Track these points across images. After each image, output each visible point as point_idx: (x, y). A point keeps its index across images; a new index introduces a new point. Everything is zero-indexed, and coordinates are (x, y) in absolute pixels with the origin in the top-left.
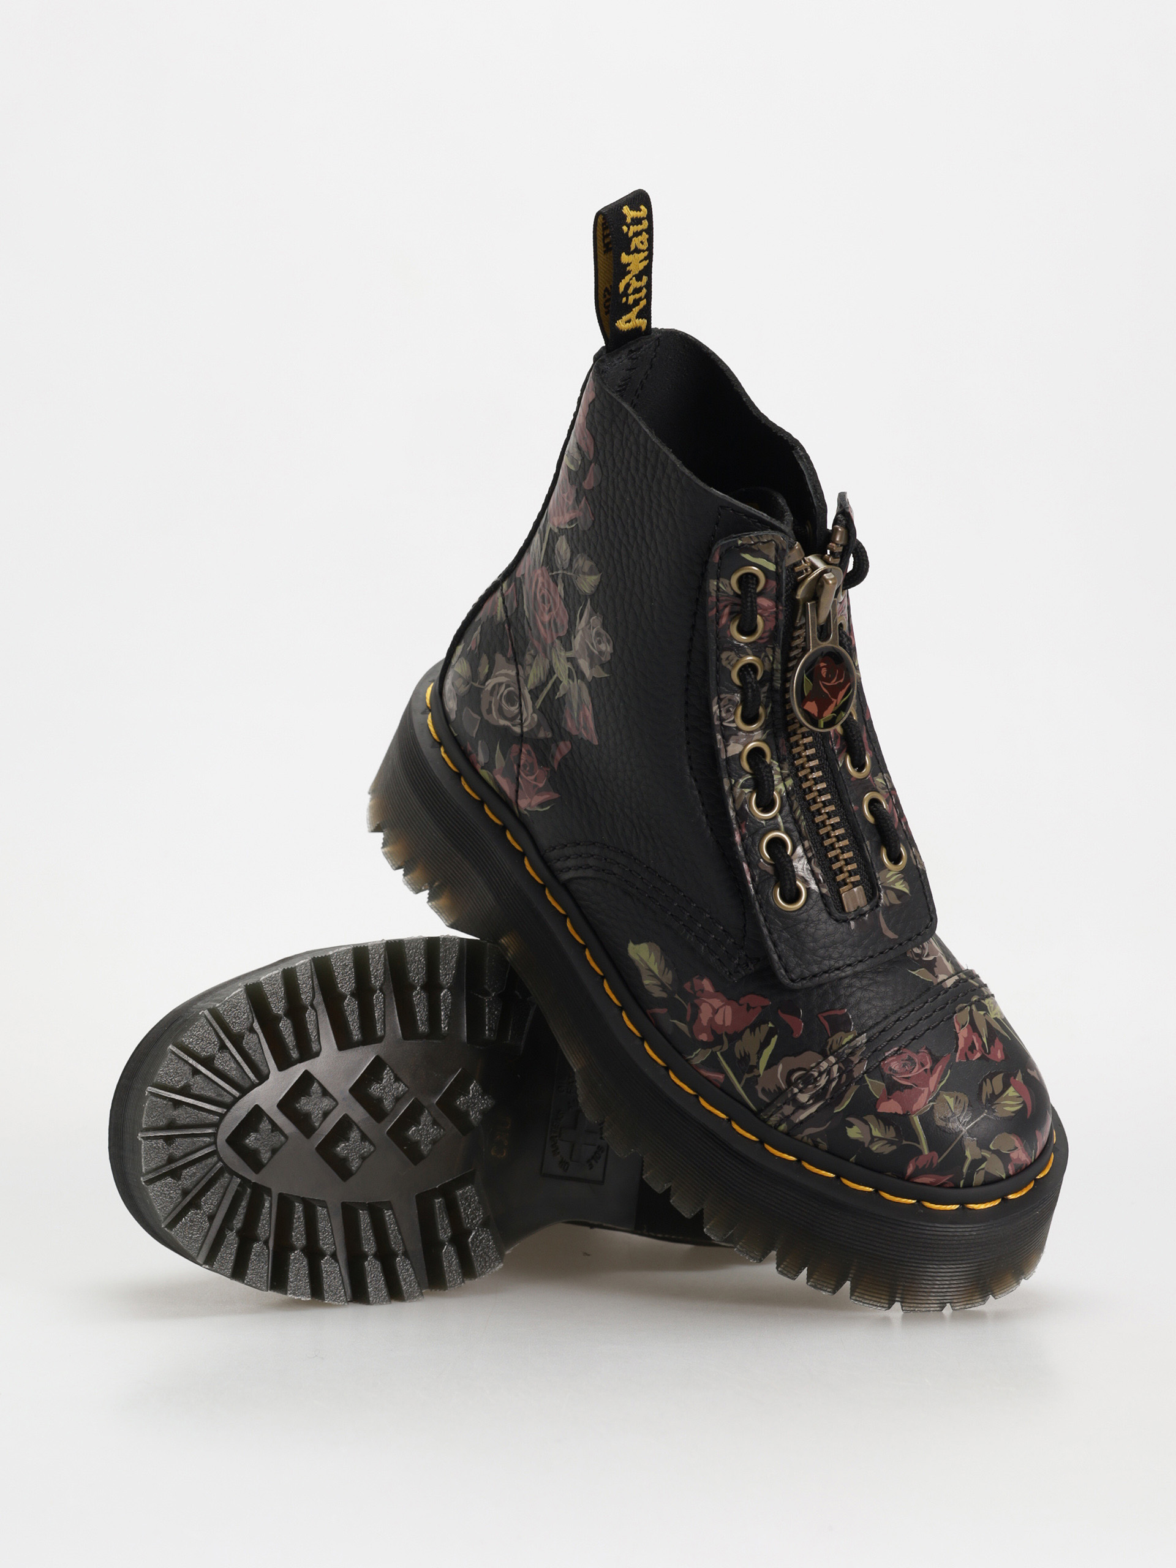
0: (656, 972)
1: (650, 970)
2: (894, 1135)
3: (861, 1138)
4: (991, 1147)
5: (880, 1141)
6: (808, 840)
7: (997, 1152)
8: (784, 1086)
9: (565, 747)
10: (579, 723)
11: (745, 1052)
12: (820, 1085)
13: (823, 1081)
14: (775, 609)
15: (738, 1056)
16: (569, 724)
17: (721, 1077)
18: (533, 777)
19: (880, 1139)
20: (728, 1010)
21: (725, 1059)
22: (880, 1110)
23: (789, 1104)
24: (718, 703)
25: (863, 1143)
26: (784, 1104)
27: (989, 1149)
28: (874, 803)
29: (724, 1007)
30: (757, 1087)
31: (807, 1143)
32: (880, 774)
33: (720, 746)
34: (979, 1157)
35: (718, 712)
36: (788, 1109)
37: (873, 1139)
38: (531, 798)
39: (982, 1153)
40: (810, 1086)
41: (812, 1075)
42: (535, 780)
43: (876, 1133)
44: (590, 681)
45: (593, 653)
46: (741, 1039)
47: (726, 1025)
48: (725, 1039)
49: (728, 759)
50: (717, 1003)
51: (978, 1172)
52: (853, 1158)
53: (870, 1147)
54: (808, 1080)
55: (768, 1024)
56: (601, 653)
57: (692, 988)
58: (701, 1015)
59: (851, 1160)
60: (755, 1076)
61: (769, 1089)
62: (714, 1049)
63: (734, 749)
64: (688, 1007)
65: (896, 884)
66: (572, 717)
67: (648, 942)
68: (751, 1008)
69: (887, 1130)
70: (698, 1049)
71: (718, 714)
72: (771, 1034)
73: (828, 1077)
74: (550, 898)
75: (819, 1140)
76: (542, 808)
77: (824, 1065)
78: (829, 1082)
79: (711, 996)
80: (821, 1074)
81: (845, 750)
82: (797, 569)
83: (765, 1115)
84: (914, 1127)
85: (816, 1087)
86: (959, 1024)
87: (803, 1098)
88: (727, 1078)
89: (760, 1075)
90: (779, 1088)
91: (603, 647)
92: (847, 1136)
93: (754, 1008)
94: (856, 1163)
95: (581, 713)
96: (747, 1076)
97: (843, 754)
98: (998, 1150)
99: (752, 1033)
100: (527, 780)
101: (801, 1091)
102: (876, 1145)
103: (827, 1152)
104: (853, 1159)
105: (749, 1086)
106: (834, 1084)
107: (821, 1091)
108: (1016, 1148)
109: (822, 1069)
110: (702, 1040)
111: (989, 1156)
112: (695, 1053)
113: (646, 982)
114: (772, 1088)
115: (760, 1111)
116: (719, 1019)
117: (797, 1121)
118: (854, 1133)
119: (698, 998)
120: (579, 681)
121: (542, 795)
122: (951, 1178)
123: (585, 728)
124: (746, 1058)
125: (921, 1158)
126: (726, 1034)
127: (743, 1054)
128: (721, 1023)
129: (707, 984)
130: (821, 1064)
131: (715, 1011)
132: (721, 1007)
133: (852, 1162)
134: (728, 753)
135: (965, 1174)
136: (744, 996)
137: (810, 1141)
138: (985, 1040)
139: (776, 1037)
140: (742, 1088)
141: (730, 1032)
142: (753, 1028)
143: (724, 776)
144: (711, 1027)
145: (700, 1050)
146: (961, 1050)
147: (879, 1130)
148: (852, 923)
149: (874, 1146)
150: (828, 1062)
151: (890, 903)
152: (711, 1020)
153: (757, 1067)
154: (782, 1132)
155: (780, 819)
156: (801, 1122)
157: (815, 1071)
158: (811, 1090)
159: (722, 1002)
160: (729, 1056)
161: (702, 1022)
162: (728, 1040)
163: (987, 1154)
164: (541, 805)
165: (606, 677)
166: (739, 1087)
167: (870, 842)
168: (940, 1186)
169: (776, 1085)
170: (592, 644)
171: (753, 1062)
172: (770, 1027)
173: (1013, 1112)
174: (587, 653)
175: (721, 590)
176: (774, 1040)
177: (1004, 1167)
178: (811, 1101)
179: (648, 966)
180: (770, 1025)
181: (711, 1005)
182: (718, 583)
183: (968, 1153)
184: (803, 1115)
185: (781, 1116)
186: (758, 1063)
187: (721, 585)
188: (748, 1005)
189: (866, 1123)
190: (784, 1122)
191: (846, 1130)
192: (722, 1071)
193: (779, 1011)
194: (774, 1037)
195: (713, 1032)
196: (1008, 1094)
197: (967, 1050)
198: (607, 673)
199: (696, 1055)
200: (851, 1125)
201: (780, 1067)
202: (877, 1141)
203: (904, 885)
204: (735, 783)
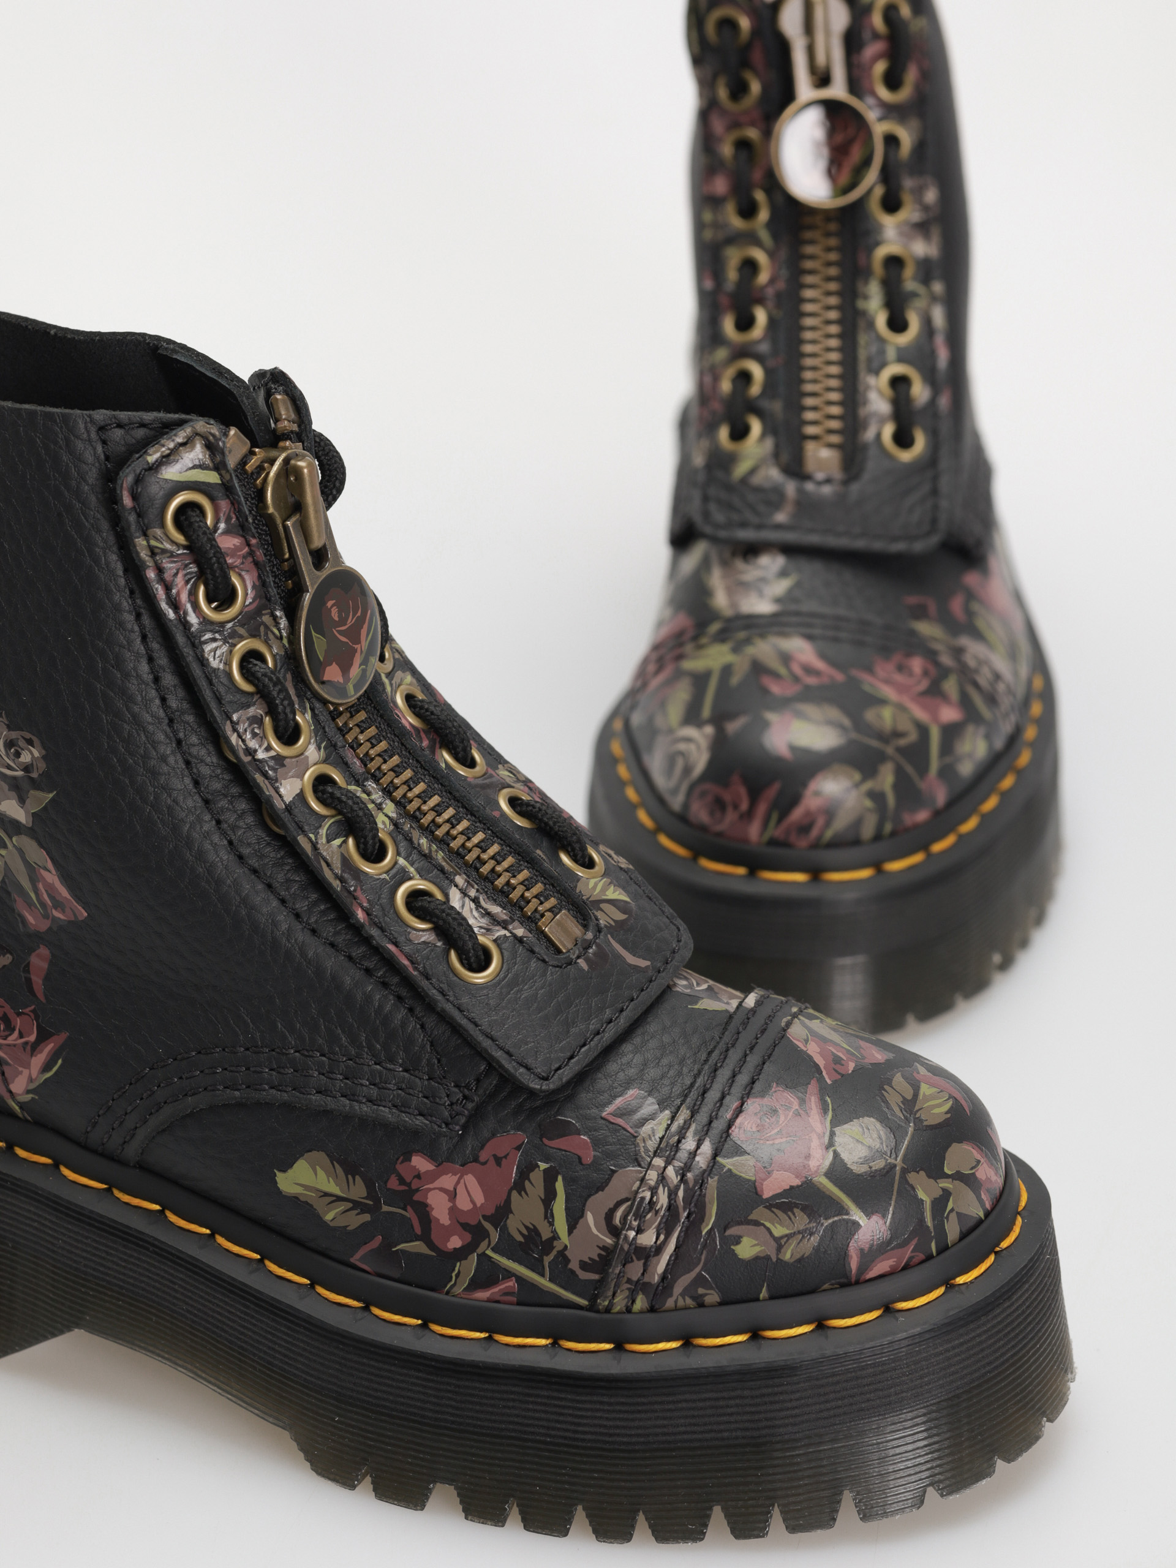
0: (337, 1191)
1: (326, 1194)
2: (806, 1219)
3: (759, 1252)
4: (947, 1171)
5: (790, 1241)
6: (460, 875)
7: (958, 1176)
8: (609, 1241)
9: (40, 961)
10: (43, 905)
11: (527, 1228)
12: (662, 1207)
13: (663, 1199)
14: (246, 549)
15: (520, 1239)
16: (30, 919)
17: (511, 1283)
18: (16, 1034)
19: (789, 1237)
20: (470, 1180)
21: (502, 1254)
22: (767, 1194)
23: (632, 1261)
24: (235, 730)
25: (768, 1258)
26: (624, 1266)
27: (947, 1176)
28: (513, 802)
29: (462, 1181)
30: (570, 1266)
31: (686, 1308)
32: (500, 766)
33: (268, 790)
34: (938, 1193)
35: (240, 743)
36: (635, 1270)
37: (780, 1243)
38: (27, 1066)
39: (940, 1185)
40: (649, 1216)
41: (643, 1199)
42: (21, 1036)
43: (779, 1231)
44: (30, 825)
45: (15, 778)
46: (512, 1212)
47: (479, 1205)
48: (487, 1225)
49: (289, 808)
50: (447, 1181)
51: (947, 1218)
52: (764, 1289)
53: (780, 1256)
54: (641, 1211)
55: (539, 1167)
56: (27, 768)
57: (402, 1181)
58: (435, 1213)
59: (761, 1296)
60: (558, 1252)
61: (590, 1258)
62: (480, 1250)
63: (289, 789)
64: (410, 1213)
65: (607, 893)
66: (30, 904)
67: (303, 1155)
68: (501, 1158)
69: (792, 1217)
70: (455, 1266)
71: (243, 747)
72: (550, 1178)
73: (666, 1188)
74: (126, 1198)
75: (701, 1291)
76: (51, 1069)
77: (652, 1176)
78: (673, 1194)
79: (433, 1176)
80: (654, 1191)
81: (438, 746)
82: (249, 467)
83: (604, 1301)
84: (828, 1193)
85: (657, 1212)
86: (799, 1041)
87: (648, 1239)
88: (520, 1280)
89: (566, 1247)
90: (604, 1248)
91: (25, 758)
92: (740, 1259)
93: (505, 1157)
94: (772, 1297)
95: (41, 886)
96: (547, 1260)
97: (438, 751)
98: (958, 1172)
99: (523, 1193)
100: (9, 1045)
101: (639, 1231)
102: (787, 1249)
103: (721, 1304)
104: (764, 1294)
105: (562, 1272)
106: (681, 1193)
107: (667, 1214)
108: (978, 1162)
109: (652, 1183)
110: (455, 1249)
111: (951, 1186)
112: (454, 1275)
113: (329, 1217)
114: (594, 1254)
115: (593, 1299)
116: (464, 1204)
117: (657, 1278)
118: (746, 1249)
119: (417, 1190)
120: (14, 839)
121: (41, 1052)
122: (916, 1246)
123: (58, 904)
124: (533, 1233)
125: (861, 1232)
126: (484, 1217)
127: (525, 1232)
128: (471, 1206)
129: (420, 1163)
130: (647, 1177)
131: (453, 1195)
132: (458, 1183)
133: (764, 1300)
134: (285, 799)
135: (932, 1229)
136: (482, 1147)
137: (689, 1302)
138: (845, 1046)
139: (560, 1178)
140: (550, 1280)
141: (490, 1211)
142: (519, 1186)
143: (295, 833)
144: (458, 1222)
145: (458, 1264)
146: (825, 1068)
147: (781, 1224)
148: (581, 962)
149: (785, 1254)
150: (656, 1168)
151: (614, 921)
152: (453, 1211)
153: (555, 1237)
154: (641, 1312)
155: (402, 861)
156: (664, 1277)
157: (643, 1191)
158: (653, 1221)
159: (455, 1174)
160: (507, 1247)
161: (441, 1222)
162: (493, 1225)
163: (945, 1184)
164: (46, 1068)
165: (52, 800)
166: (544, 1283)
167: (541, 850)
168: (905, 1268)
169: (598, 1246)
170: (9, 767)
171: (546, 1235)
172: (545, 1171)
173: (947, 1113)
174: (6, 787)
175: (157, 551)
176: (559, 1185)
177: (977, 1197)
178: (662, 1237)
179: (318, 1190)
180: (543, 1166)
181: (442, 1190)
182: (148, 542)
183: (921, 1195)
184: (661, 1264)
185: (629, 1286)
186: (554, 1232)
187: (153, 543)
188: (495, 1156)
189: (757, 1223)
190: (638, 1294)
191: (734, 1250)
192: (508, 1274)
193: (544, 1140)
194: (556, 1180)
195: (465, 1226)
196: (924, 1093)
197: (833, 1066)
198: (50, 792)
199: (457, 1276)
200: (737, 1240)
201: (590, 1217)
202: (787, 1241)
203: (618, 892)
204: (316, 837)
